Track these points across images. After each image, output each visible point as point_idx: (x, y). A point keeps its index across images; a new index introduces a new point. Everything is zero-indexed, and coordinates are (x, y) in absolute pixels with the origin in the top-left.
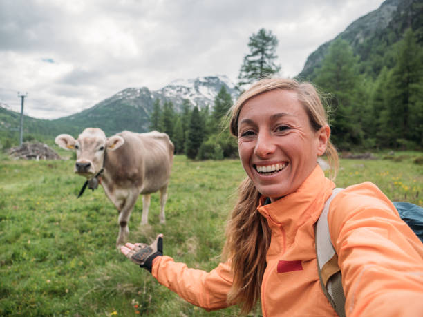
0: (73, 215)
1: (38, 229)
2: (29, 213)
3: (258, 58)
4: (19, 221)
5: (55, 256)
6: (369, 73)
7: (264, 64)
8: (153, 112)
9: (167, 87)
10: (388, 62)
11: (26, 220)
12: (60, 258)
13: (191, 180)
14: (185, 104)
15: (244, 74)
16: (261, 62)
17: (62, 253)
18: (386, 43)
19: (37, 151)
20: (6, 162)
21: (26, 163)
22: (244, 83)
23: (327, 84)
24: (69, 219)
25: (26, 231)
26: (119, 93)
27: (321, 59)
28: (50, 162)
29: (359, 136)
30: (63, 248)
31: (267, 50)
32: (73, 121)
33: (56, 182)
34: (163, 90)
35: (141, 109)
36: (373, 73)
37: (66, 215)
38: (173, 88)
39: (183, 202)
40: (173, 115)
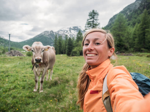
0: (31, 75)
1: (21, 79)
2: (17, 74)
3: (92, 20)
4: (14, 76)
6: (131, 25)
7: (94, 22)
8: (55, 39)
9: (60, 30)
10: (138, 21)
11: (16, 76)
12: (29, 88)
13: (69, 63)
14: (66, 36)
15: (87, 26)
16: (93, 22)
18: (137, 14)
19: (16, 53)
20: (6, 57)
21: (12, 57)
22: (87, 29)
23: (116, 29)
24: (30, 76)
25: (17, 79)
26: (43, 32)
27: (114, 20)
28: (20, 57)
29: (127, 47)
30: (29, 85)
31: (95, 17)
32: (27, 42)
33: (24, 64)
34: (58, 31)
35: (51, 38)
36: (133, 25)
37: (29, 74)
38: (62, 31)
39: (67, 70)
40: (62, 40)
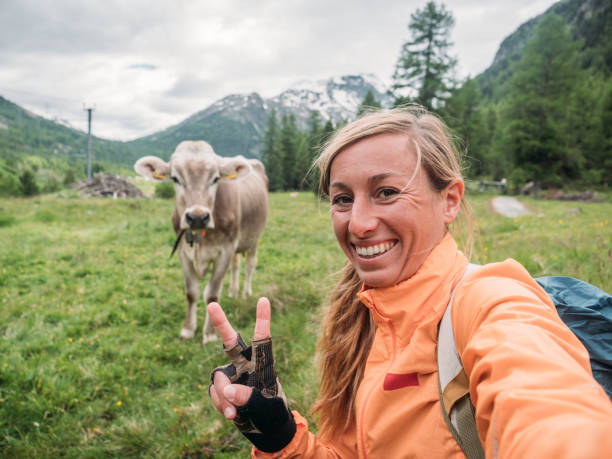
0: (171, 271)
1: (132, 287)
2: (117, 268)
3: (422, 47)
4: (106, 276)
5: (158, 320)
6: (599, 67)
7: (432, 57)
8: (267, 129)
9: (287, 92)
11: (115, 277)
12: (164, 322)
13: (324, 228)
14: (313, 117)
15: (401, 72)
16: (428, 53)
17: (166, 316)
19: (114, 185)
20: (76, 201)
21: (101, 202)
22: (401, 86)
23: (528, 86)
24: (168, 275)
25: (118, 289)
26: (219, 101)
27: (521, 45)
28: (132, 200)
29: (576, 166)
30: (165, 311)
31: (436, 34)
32: (155, 142)
33: (143, 228)
34: (281, 97)
35: (250, 126)
36: (605, 66)
37: (164, 271)
38: (296, 93)
39: (313, 257)
40: (296, 133)
